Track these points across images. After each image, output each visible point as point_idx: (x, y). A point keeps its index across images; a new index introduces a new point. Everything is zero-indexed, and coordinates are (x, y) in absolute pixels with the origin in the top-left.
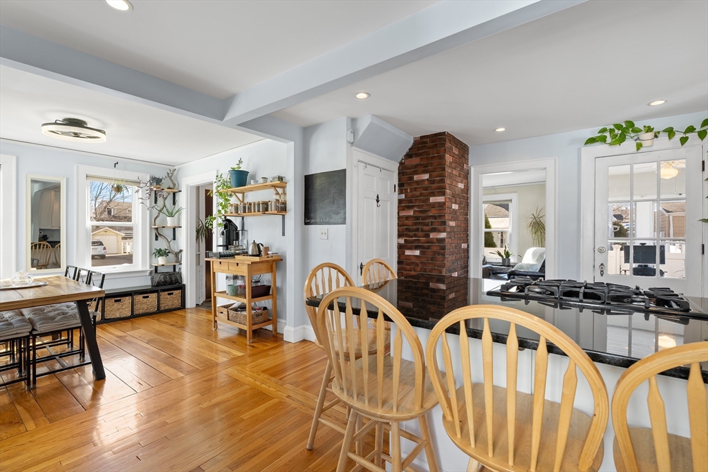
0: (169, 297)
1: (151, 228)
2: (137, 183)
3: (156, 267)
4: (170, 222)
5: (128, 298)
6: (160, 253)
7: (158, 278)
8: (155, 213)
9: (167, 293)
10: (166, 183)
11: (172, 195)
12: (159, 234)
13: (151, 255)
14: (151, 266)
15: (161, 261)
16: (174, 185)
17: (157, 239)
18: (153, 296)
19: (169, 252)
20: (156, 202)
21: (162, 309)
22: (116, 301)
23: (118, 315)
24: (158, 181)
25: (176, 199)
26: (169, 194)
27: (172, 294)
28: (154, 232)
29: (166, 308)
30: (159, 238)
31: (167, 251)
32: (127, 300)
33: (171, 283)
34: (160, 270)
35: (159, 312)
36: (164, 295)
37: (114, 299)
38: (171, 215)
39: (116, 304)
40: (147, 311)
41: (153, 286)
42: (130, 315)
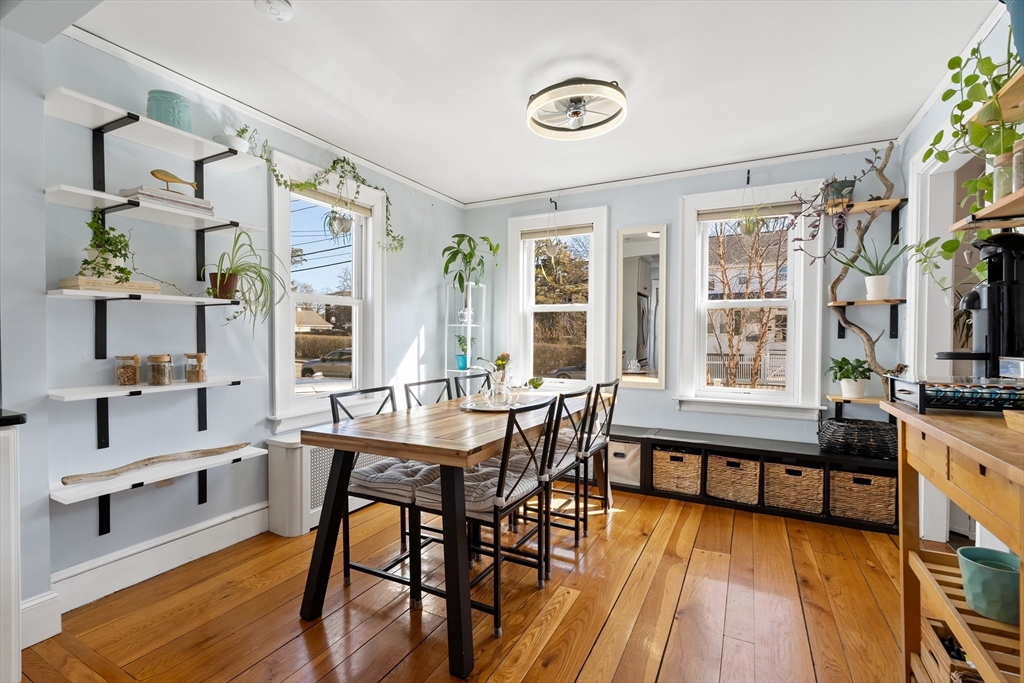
0: (856, 487)
1: (825, 309)
2: (795, 206)
3: (839, 406)
4: (873, 289)
5: (752, 463)
6: (845, 369)
7: (837, 432)
8: (837, 269)
9: (850, 475)
10: (868, 185)
11: (887, 218)
12: (847, 322)
13: (824, 374)
14: (824, 400)
15: (846, 389)
16: (890, 187)
17: (842, 334)
18: (814, 475)
19: (870, 370)
20: (841, 244)
21: (836, 513)
22: (729, 464)
23: (730, 496)
25: (900, 224)
26: (873, 215)
27: (868, 482)
28: (835, 318)
29: (849, 514)
30: (849, 332)
31: (866, 366)
32: (752, 468)
33: (865, 452)
34: (849, 412)
35: (827, 519)
36: (843, 480)
37: (725, 460)
38: (878, 270)
39: (730, 471)
40: (797, 507)
41: (822, 451)
42: (756, 502)
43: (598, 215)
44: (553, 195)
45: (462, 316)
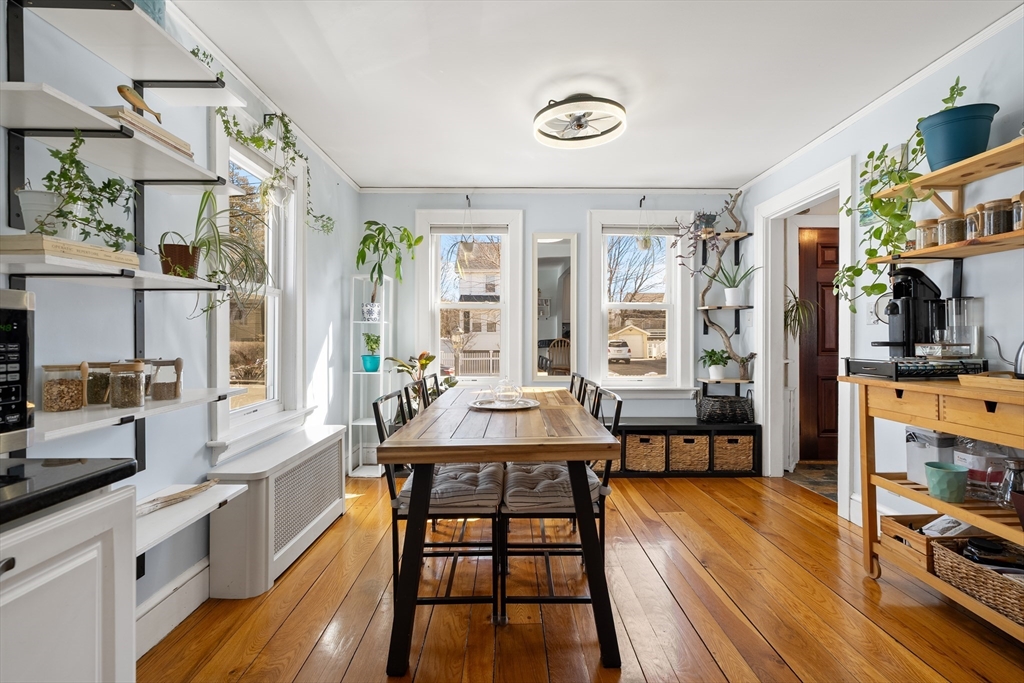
0: (729, 446)
1: (696, 311)
2: (673, 229)
3: (705, 385)
4: (730, 298)
5: (660, 437)
6: (713, 358)
7: (709, 406)
8: (704, 280)
9: (726, 438)
10: (723, 223)
11: (732, 245)
12: (710, 322)
13: (696, 362)
14: (696, 382)
15: (714, 373)
16: (738, 223)
17: (706, 332)
18: (702, 441)
19: (729, 358)
20: (704, 262)
21: (718, 468)
22: (642, 440)
23: (644, 468)
24: (707, 220)
25: (741, 252)
26: (728, 242)
27: (736, 441)
28: (702, 317)
29: (725, 467)
30: (710, 329)
31: (726, 355)
32: (659, 441)
33: (734, 419)
34: (712, 391)
35: (712, 474)
36: (721, 441)
37: (639, 437)
38: (733, 284)
39: (642, 446)
40: (692, 468)
41: (699, 420)
42: (663, 469)
43: (514, 217)
44: (469, 192)
45: (370, 312)
